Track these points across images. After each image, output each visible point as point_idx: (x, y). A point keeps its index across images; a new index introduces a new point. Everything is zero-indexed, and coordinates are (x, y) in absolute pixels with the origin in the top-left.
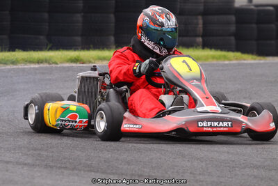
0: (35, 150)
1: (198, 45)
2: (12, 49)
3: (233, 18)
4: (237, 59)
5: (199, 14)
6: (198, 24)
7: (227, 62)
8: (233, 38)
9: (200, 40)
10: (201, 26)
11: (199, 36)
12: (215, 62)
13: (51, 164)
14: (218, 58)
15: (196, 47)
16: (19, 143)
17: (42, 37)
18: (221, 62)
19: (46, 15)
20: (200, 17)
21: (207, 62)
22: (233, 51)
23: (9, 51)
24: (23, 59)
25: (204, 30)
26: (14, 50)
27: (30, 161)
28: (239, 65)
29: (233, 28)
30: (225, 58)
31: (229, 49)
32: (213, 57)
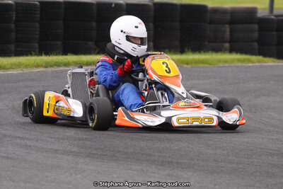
0: (80, 139)
1: (226, 50)
2: (65, 53)
3: (256, 27)
4: (259, 62)
5: (227, 23)
6: (225, 32)
7: (250, 65)
8: (256, 44)
9: (227, 45)
10: (228, 33)
11: (226, 42)
12: (240, 64)
13: (94, 152)
14: (243, 61)
15: (224, 52)
16: (68, 134)
17: (90, 43)
18: (245, 65)
19: (94, 24)
20: (227, 26)
21: (233, 65)
22: (256, 55)
23: (63, 54)
24: (74, 62)
25: (230, 37)
26: (66, 54)
27: (75, 149)
28: (261, 67)
29: (256, 35)
30: (249, 61)
31: (252, 53)
32: (239, 60)
